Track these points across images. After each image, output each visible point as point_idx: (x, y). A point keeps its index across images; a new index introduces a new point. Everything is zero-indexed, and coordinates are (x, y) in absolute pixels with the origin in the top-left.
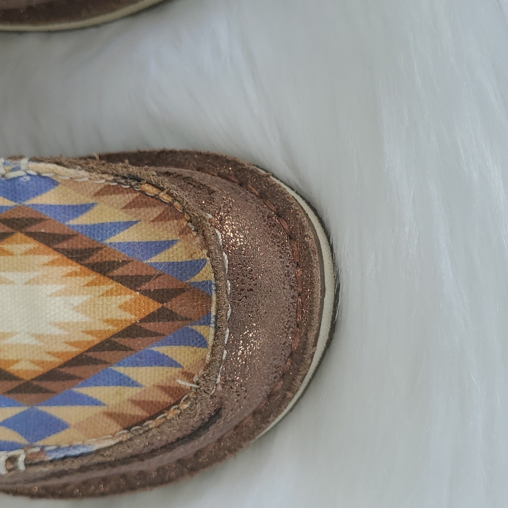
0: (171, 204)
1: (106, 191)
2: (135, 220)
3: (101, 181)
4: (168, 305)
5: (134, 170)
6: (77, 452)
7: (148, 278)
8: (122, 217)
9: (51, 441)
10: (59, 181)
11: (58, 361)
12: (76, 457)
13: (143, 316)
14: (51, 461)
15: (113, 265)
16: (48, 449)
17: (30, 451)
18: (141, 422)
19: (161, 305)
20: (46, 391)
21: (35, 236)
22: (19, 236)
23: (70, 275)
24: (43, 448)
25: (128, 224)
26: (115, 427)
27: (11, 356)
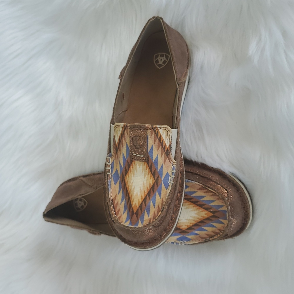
0: (155, 218)
1: (163, 202)
2: (155, 207)
3: (165, 200)
4: (135, 214)
5: (165, 210)
6: (109, 188)
7: (141, 210)
8: (156, 205)
9: (112, 180)
10: (167, 190)
11: (127, 186)
12: (108, 187)
13: (133, 208)
14: (108, 181)
15: (145, 202)
16: (111, 179)
17: (111, 175)
18: (113, 204)
19: (135, 212)
20: (122, 182)
21: (154, 185)
22: (154, 181)
23: (145, 192)
24: (111, 178)
25: (154, 205)
26: (113, 197)
27: (129, 176)
